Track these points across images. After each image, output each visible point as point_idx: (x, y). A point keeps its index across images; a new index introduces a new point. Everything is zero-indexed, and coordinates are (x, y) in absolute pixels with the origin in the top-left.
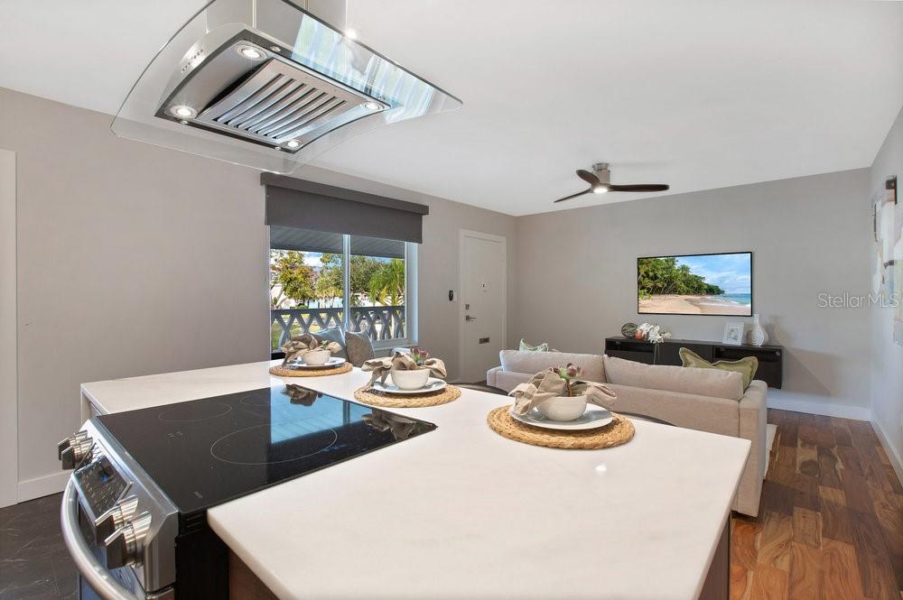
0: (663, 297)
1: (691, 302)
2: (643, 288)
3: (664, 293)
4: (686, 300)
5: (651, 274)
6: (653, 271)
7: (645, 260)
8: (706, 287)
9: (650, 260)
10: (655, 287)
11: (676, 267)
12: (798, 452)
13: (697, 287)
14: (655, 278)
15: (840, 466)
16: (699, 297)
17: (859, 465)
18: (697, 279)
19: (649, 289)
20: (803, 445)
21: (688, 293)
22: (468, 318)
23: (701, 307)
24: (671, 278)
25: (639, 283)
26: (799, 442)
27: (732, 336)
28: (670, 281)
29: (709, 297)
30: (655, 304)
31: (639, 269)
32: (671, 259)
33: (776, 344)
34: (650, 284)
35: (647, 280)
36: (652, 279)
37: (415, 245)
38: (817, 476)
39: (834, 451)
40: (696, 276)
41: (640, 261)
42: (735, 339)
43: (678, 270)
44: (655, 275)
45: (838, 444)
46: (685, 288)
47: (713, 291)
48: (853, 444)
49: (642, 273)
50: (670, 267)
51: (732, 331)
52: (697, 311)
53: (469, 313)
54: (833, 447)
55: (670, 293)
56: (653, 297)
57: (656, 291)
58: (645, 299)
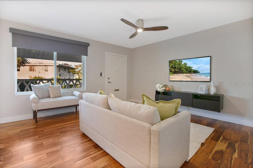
0: (178, 75)
1: (188, 76)
2: (171, 72)
3: (178, 73)
4: (186, 76)
5: (174, 66)
6: (174, 65)
7: (172, 62)
8: (193, 71)
9: (173, 61)
10: (175, 71)
11: (182, 64)
12: (217, 145)
13: (190, 71)
14: (175, 68)
15: (236, 155)
16: (190, 75)
17: (247, 155)
18: (190, 68)
19: (173, 72)
20: (222, 140)
21: (186, 73)
22: (109, 82)
23: (191, 78)
24: (180, 68)
25: (170, 70)
26: (221, 138)
27: (202, 90)
28: (180, 69)
29: (194, 74)
30: (175, 77)
31: (170, 65)
32: (180, 61)
33: (219, 93)
34: (173, 70)
35: (172, 69)
36: (174, 68)
37: (85, 57)
38: (219, 162)
39: (237, 145)
40: (189, 67)
41: (170, 62)
42: (203, 91)
43: (183, 65)
44: (175, 67)
45: (240, 141)
46: (186, 71)
47: (195, 72)
48: (249, 142)
49: (171, 66)
50: (180, 64)
51: (202, 88)
52: (190, 80)
53: (109, 80)
54: (237, 142)
55: (180, 73)
56: (174, 75)
57: (175, 72)
58: (172, 76)
